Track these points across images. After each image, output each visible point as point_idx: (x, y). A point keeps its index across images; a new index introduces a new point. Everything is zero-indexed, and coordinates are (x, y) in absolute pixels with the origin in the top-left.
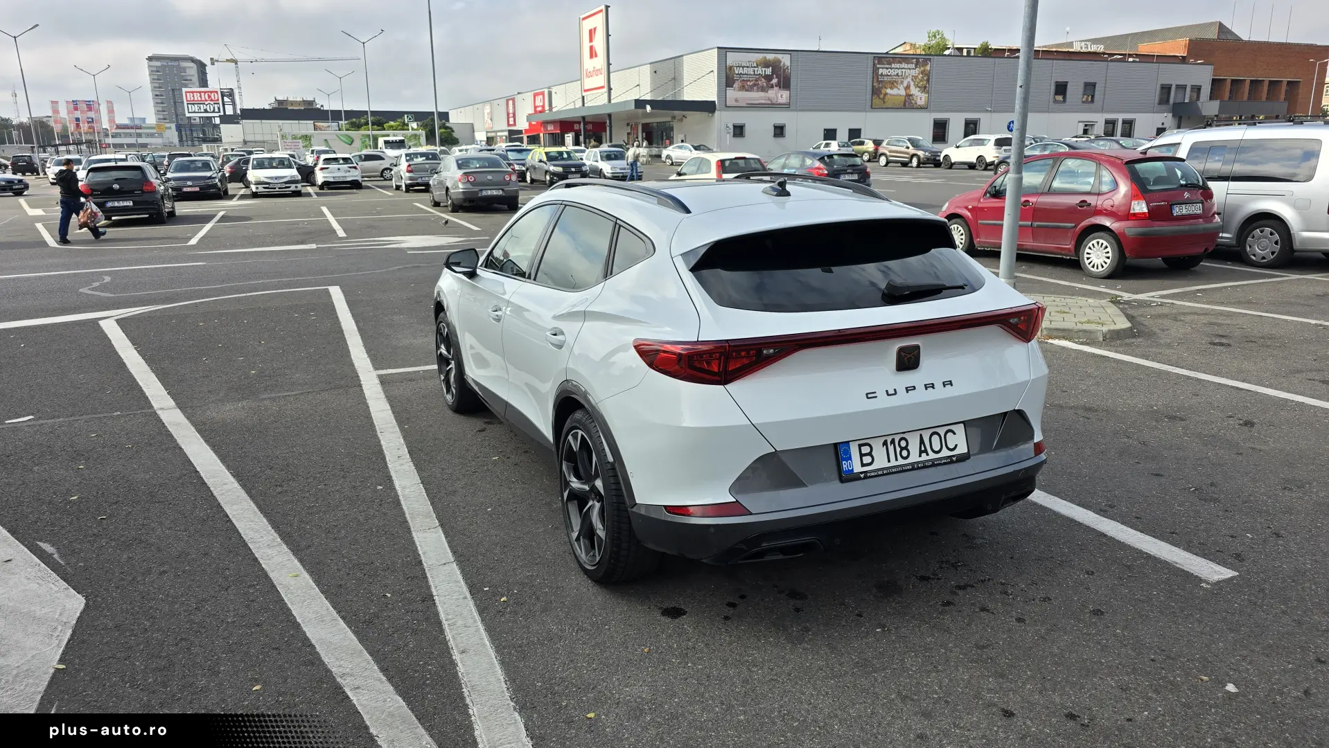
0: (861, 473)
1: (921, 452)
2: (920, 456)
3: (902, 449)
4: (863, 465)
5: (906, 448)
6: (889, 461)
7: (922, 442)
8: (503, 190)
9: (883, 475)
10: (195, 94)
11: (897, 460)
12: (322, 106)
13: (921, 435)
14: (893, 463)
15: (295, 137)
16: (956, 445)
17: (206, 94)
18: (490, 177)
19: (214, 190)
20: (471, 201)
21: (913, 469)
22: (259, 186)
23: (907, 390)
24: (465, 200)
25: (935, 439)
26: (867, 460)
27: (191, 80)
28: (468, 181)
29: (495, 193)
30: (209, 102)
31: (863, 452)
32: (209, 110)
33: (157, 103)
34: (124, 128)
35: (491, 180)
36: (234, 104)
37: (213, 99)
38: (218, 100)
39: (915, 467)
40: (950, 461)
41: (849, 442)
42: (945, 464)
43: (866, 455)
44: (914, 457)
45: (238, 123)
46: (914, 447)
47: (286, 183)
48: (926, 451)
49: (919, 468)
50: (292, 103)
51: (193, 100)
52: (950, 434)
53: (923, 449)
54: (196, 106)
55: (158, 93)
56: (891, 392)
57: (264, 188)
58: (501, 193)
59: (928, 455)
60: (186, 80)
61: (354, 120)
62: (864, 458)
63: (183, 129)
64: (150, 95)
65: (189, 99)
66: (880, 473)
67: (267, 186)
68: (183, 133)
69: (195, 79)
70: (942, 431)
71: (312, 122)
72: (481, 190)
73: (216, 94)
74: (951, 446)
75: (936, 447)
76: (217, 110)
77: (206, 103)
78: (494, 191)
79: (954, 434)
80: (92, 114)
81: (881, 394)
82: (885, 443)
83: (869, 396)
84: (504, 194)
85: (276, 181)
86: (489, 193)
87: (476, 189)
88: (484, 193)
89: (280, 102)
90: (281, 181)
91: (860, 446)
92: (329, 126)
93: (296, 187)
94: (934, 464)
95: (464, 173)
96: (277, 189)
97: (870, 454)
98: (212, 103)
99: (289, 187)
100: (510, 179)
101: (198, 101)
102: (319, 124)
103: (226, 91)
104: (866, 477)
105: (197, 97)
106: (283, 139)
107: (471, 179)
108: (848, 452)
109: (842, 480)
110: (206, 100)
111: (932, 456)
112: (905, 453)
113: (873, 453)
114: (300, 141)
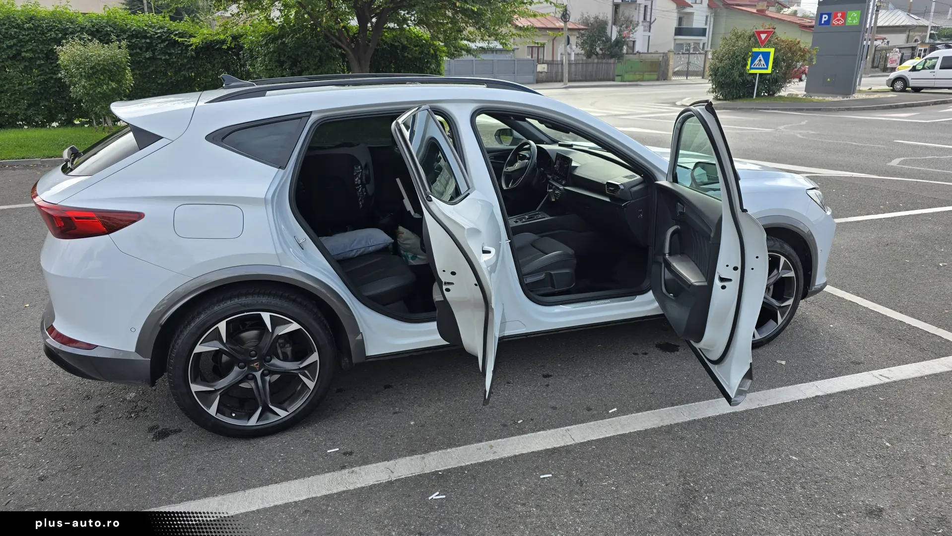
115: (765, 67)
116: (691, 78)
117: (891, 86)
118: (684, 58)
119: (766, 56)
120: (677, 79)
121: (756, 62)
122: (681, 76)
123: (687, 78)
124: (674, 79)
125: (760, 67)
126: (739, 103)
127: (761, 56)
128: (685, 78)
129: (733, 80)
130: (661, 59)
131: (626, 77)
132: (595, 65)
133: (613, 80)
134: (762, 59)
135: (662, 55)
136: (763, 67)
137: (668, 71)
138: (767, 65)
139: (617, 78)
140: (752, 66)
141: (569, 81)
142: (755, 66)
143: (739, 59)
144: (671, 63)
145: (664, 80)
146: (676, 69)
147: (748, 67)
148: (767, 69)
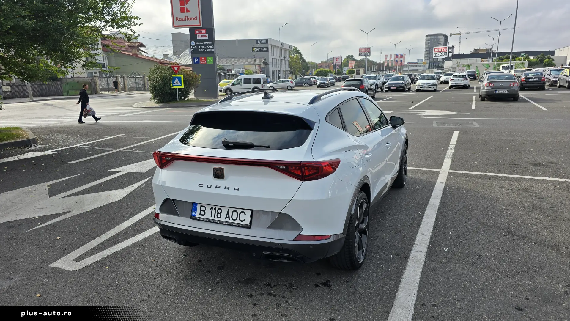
0: (198, 217)
1: (226, 217)
2: (226, 219)
3: (218, 213)
4: (200, 215)
5: (220, 213)
6: (211, 217)
7: (228, 213)
8: (508, 90)
9: (207, 221)
10: (438, 49)
11: (215, 217)
12: (495, 51)
13: (228, 210)
14: (213, 218)
15: (463, 66)
16: (244, 220)
17: (442, 49)
18: (502, 84)
19: (402, 88)
20: (489, 95)
21: (220, 223)
22: (419, 87)
23: (216, 187)
24: (486, 95)
25: (235, 213)
26: (203, 213)
27: (441, 43)
28: (490, 86)
29: (503, 92)
30: (443, 52)
31: (202, 209)
32: (442, 55)
33: (426, 53)
34: (412, 64)
35: (502, 86)
36: (453, 52)
37: (445, 50)
38: (446, 51)
39: (221, 223)
40: (238, 226)
41: (197, 203)
42: (235, 226)
43: (203, 211)
44: (223, 219)
45: (451, 60)
46: (224, 214)
47: (430, 86)
48: (229, 218)
49: (222, 224)
50: (481, 50)
51: (437, 52)
52: (242, 214)
53: (228, 216)
54: (437, 54)
55: (427, 49)
56: (209, 186)
57: (421, 88)
58: (506, 92)
59: (229, 219)
60: (439, 43)
61: (501, 57)
62: (201, 212)
63: (431, 64)
64: (424, 50)
65: (435, 51)
66: (205, 220)
67: (422, 87)
68: (430, 65)
69: (442, 43)
70: (239, 211)
71: (480, 58)
72: (496, 90)
73: (446, 49)
74: (242, 219)
75: (234, 218)
76: (445, 55)
77: (442, 52)
78: (503, 91)
79: (245, 214)
80: (402, 59)
81: (205, 186)
82: (212, 208)
83: (200, 185)
84: (508, 93)
85: (426, 85)
86: (500, 92)
87: (493, 90)
88: (497, 92)
89: (475, 50)
90: (427, 85)
91: (201, 206)
92: (487, 60)
93: (434, 87)
94: (230, 224)
95: (488, 82)
96: (426, 88)
97: (204, 211)
98: (444, 52)
99: (431, 88)
100: (514, 85)
101: (439, 52)
102: (483, 59)
103: (450, 47)
104: (199, 220)
105: (438, 50)
106: (458, 67)
107: (492, 85)
108: (196, 207)
109: (191, 218)
110: (442, 51)
111: (231, 221)
112: (219, 215)
113: (206, 211)
114: (465, 67)
115: (180, 85)
116: (111, 92)
117: (225, 93)
118: (105, 81)
119: (179, 79)
120: (103, 93)
121: (175, 82)
122: (105, 91)
123: (109, 92)
124: (101, 93)
125: (178, 84)
126: (171, 104)
127: (177, 79)
128: (108, 92)
129: (166, 92)
130: (90, 81)
131: (70, 92)
132: (47, 86)
133: (63, 95)
134: (178, 80)
135: (90, 79)
136: (179, 84)
137: (97, 88)
138: (181, 83)
139: (64, 94)
140: (174, 84)
141: (34, 96)
142: (175, 84)
143: (167, 81)
144: (98, 83)
145: (95, 94)
146: (101, 87)
147: (172, 85)
148: (181, 85)
